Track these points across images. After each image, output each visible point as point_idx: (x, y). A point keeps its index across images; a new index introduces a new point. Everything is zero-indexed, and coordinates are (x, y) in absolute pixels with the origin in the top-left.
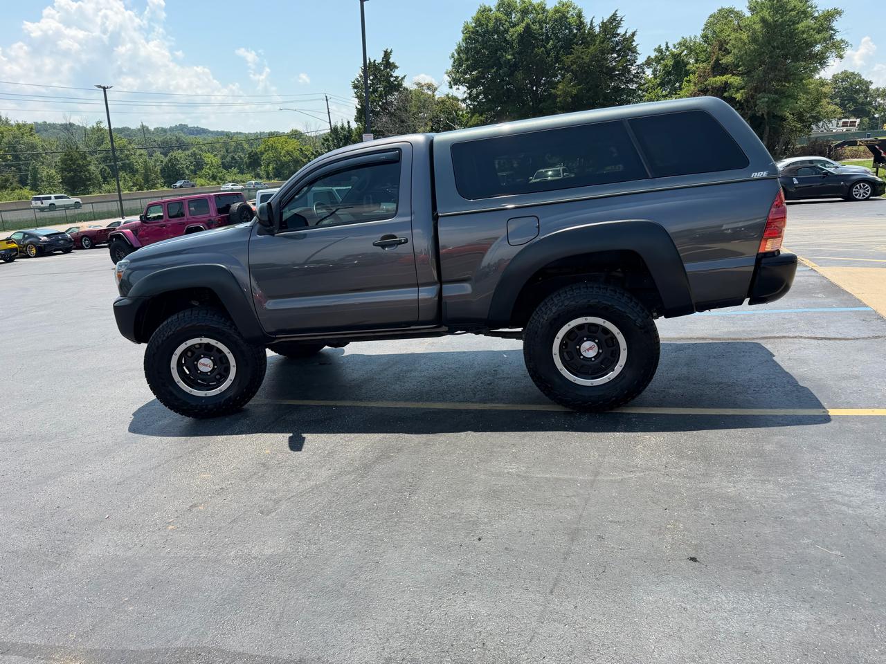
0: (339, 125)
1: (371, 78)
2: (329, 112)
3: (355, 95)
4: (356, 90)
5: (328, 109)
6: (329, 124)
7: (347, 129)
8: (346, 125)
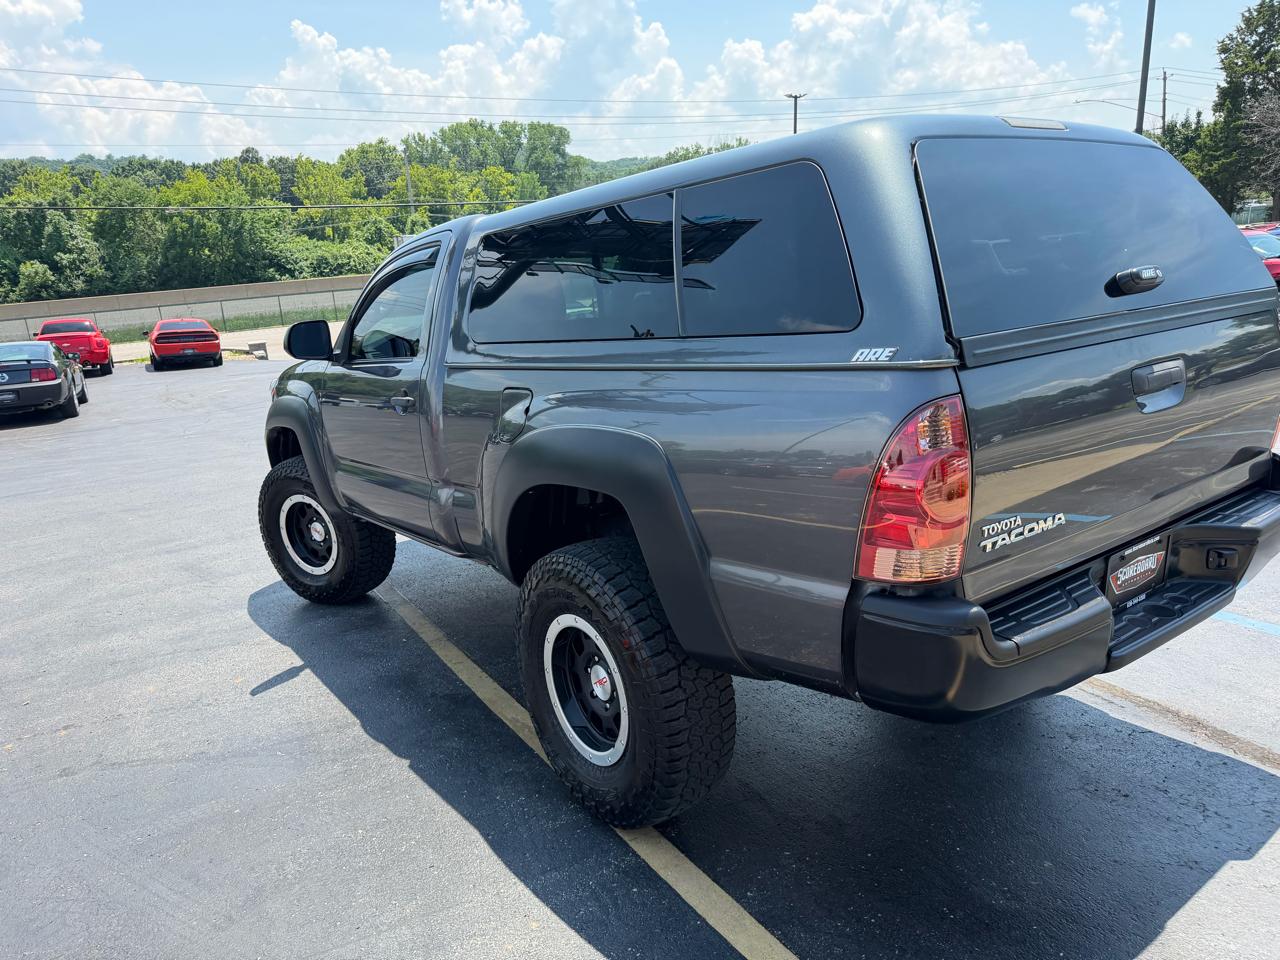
0: (1180, 120)
1: (1261, 30)
2: (1164, 100)
3: (1221, 65)
4: (1223, 56)
5: (1165, 93)
6: (1161, 120)
7: (1193, 126)
8: (1193, 119)
